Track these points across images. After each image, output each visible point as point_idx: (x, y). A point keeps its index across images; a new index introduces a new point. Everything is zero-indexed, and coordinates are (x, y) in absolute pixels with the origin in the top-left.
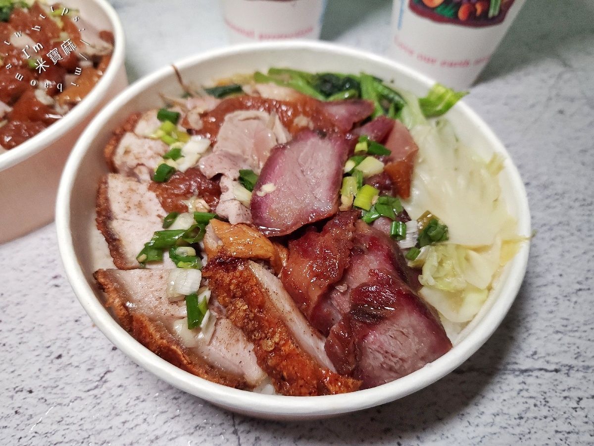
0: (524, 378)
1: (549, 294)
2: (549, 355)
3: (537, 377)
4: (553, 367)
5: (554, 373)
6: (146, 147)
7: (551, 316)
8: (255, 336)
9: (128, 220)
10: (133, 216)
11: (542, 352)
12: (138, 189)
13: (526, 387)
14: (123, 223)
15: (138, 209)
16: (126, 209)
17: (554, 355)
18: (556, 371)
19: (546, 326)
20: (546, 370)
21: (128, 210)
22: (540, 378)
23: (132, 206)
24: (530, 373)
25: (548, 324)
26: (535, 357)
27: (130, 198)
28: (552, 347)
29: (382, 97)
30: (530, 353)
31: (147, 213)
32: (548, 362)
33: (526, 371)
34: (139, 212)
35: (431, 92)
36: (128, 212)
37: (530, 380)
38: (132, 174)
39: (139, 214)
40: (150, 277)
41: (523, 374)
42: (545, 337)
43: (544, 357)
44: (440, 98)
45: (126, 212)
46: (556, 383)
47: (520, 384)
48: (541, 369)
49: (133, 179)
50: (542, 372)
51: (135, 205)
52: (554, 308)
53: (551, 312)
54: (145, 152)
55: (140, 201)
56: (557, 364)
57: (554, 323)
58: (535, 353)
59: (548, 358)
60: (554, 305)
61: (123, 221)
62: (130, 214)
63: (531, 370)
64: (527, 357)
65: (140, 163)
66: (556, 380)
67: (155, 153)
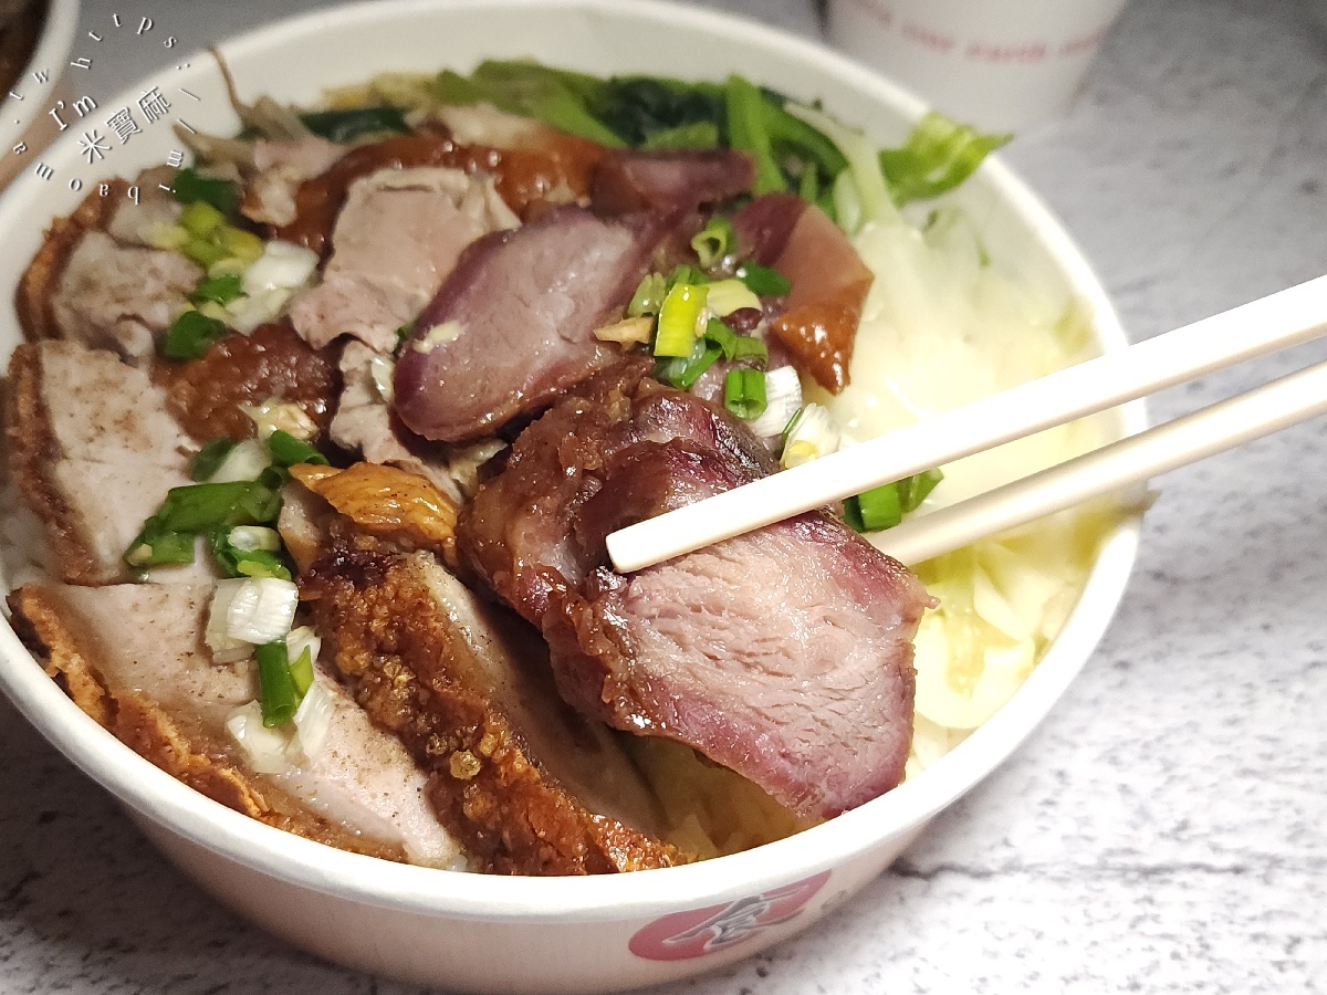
0: (1149, 888)
1: (1232, 676)
2: (1218, 829)
3: (1184, 886)
4: (1227, 861)
5: (1231, 875)
6: (143, 272)
7: (1231, 731)
8: (432, 747)
9: (99, 462)
10: (113, 450)
11: (1201, 823)
12: (123, 381)
13: (1151, 910)
14: (88, 468)
15: (124, 433)
16: (92, 432)
17: (1234, 830)
18: (1237, 870)
19: (1219, 757)
20: (1209, 869)
21: (98, 435)
22: (1192, 887)
23: (107, 425)
24: (1167, 876)
25: (1224, 751)
26: (1184, 835)
27: (104, 404)
28: (1229, 812)
29: (785, 148)
30: (1169, 825)
31: (147, 443)
32: (1215, 848)
33: (1155, 871)
34: (126, 440)
35: (918, 134)
36: (98, 440)
37: (1163, 893)
38: (104, 341)
39: (127, 447)
40: (162, 602)
41: (1147, 878)
42: (1213, 785)
43: (1207, 835)
44: (940, 151)
45: (91, 440)
46: (1231, 900)
47: (1137, 902)
48: (1195, 867)
49: (109, 354)
50: (1200, 874)
51: (116, 422)
52: (1240, 712)
53: (1233, 722)
54: (141, 284)
55: (129, 412)
56: (1238, 852)
57: (1238, 748)
58: (1184, 826)
59: (1217, 839)
60: (1243, 705)
61: (85, 463)
62: (103, 446)
63: (1170, 869)
64: (1162, 835)
65: (128, 312)
66: (1234, 893)
67: (169, 288)
